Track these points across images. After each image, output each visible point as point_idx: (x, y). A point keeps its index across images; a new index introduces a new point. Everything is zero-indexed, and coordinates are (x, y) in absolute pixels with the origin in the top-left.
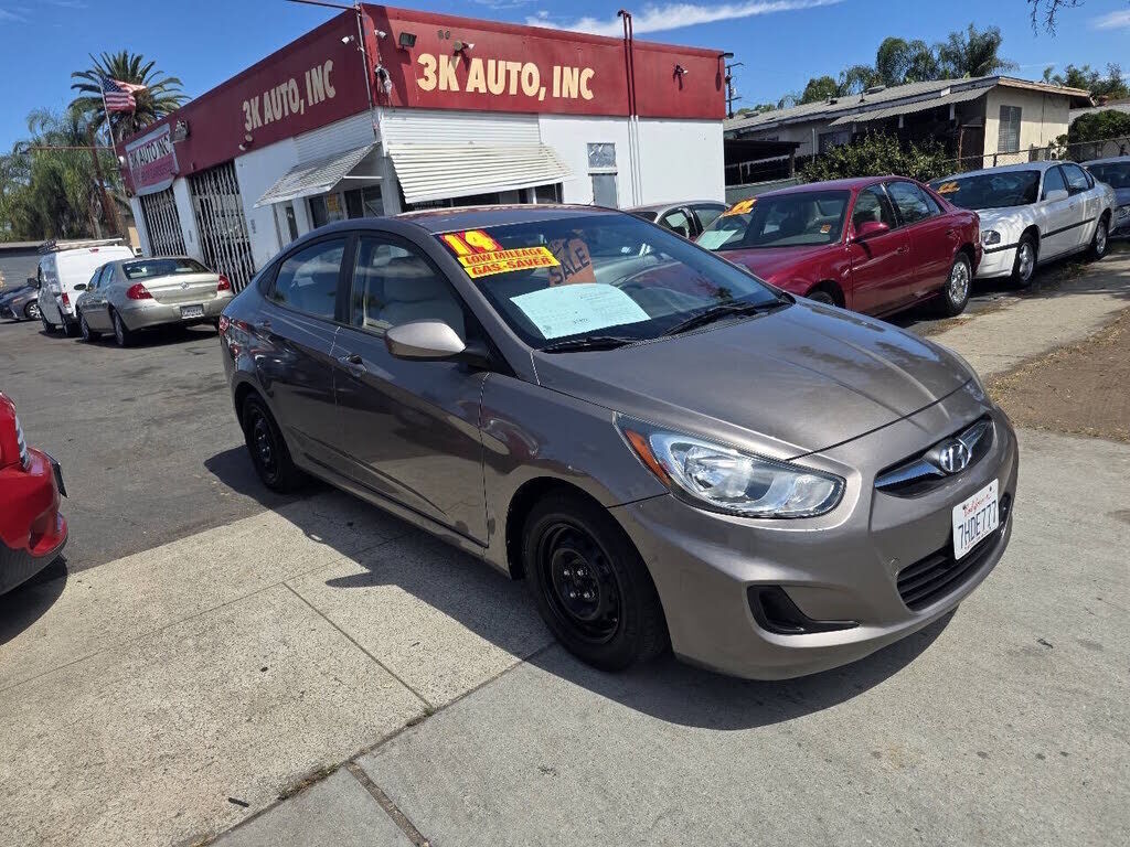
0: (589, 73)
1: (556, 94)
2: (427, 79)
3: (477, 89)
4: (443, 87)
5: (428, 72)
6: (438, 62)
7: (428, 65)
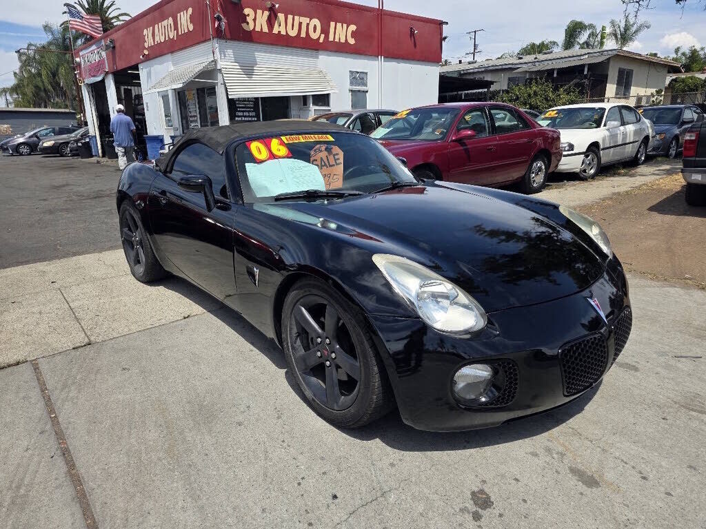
0: (353, 27)
1: (331, 39)
2: (248, 23)
3: (279, 32)
4: (258, 29)
5: (249, 19)
6: (256, 14)
7: (248, 15)
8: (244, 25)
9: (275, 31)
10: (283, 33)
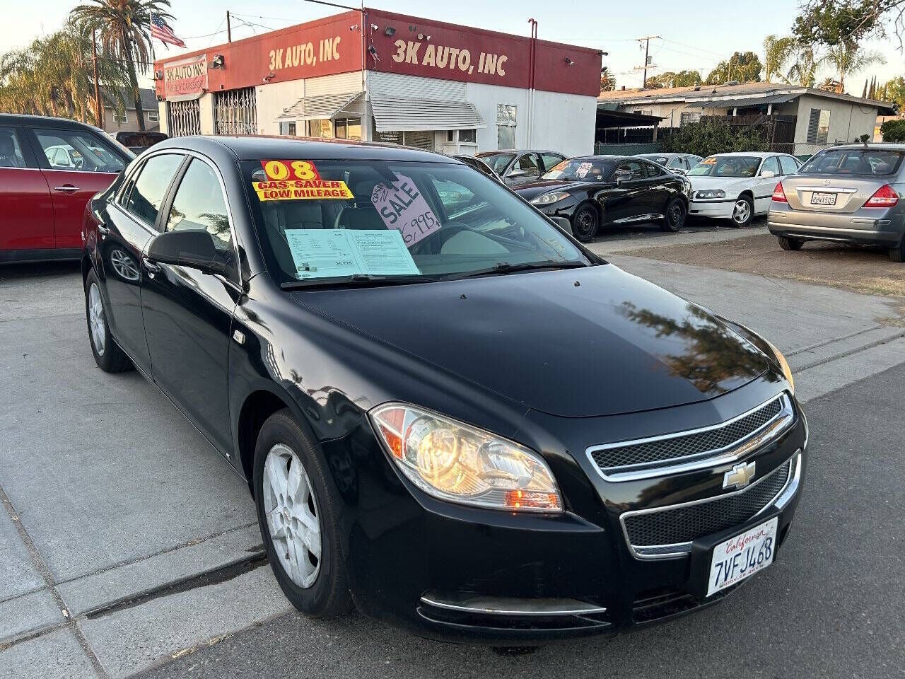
0: (504, 58)
1: (480, 70)
2: (399, 55)
3: (429, 63)
4: (408, 61)
5: (400, 51)
6: (407, 45)
7: (400, 47)
8: (395, 57)
9: (425, 63)
10: (432, 64)
